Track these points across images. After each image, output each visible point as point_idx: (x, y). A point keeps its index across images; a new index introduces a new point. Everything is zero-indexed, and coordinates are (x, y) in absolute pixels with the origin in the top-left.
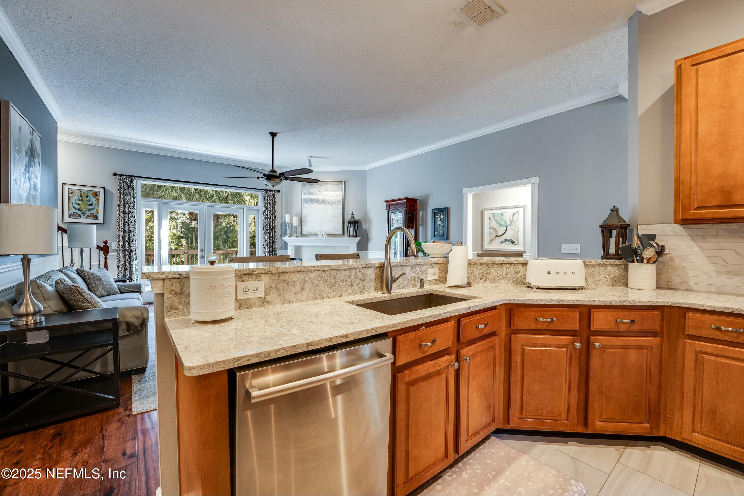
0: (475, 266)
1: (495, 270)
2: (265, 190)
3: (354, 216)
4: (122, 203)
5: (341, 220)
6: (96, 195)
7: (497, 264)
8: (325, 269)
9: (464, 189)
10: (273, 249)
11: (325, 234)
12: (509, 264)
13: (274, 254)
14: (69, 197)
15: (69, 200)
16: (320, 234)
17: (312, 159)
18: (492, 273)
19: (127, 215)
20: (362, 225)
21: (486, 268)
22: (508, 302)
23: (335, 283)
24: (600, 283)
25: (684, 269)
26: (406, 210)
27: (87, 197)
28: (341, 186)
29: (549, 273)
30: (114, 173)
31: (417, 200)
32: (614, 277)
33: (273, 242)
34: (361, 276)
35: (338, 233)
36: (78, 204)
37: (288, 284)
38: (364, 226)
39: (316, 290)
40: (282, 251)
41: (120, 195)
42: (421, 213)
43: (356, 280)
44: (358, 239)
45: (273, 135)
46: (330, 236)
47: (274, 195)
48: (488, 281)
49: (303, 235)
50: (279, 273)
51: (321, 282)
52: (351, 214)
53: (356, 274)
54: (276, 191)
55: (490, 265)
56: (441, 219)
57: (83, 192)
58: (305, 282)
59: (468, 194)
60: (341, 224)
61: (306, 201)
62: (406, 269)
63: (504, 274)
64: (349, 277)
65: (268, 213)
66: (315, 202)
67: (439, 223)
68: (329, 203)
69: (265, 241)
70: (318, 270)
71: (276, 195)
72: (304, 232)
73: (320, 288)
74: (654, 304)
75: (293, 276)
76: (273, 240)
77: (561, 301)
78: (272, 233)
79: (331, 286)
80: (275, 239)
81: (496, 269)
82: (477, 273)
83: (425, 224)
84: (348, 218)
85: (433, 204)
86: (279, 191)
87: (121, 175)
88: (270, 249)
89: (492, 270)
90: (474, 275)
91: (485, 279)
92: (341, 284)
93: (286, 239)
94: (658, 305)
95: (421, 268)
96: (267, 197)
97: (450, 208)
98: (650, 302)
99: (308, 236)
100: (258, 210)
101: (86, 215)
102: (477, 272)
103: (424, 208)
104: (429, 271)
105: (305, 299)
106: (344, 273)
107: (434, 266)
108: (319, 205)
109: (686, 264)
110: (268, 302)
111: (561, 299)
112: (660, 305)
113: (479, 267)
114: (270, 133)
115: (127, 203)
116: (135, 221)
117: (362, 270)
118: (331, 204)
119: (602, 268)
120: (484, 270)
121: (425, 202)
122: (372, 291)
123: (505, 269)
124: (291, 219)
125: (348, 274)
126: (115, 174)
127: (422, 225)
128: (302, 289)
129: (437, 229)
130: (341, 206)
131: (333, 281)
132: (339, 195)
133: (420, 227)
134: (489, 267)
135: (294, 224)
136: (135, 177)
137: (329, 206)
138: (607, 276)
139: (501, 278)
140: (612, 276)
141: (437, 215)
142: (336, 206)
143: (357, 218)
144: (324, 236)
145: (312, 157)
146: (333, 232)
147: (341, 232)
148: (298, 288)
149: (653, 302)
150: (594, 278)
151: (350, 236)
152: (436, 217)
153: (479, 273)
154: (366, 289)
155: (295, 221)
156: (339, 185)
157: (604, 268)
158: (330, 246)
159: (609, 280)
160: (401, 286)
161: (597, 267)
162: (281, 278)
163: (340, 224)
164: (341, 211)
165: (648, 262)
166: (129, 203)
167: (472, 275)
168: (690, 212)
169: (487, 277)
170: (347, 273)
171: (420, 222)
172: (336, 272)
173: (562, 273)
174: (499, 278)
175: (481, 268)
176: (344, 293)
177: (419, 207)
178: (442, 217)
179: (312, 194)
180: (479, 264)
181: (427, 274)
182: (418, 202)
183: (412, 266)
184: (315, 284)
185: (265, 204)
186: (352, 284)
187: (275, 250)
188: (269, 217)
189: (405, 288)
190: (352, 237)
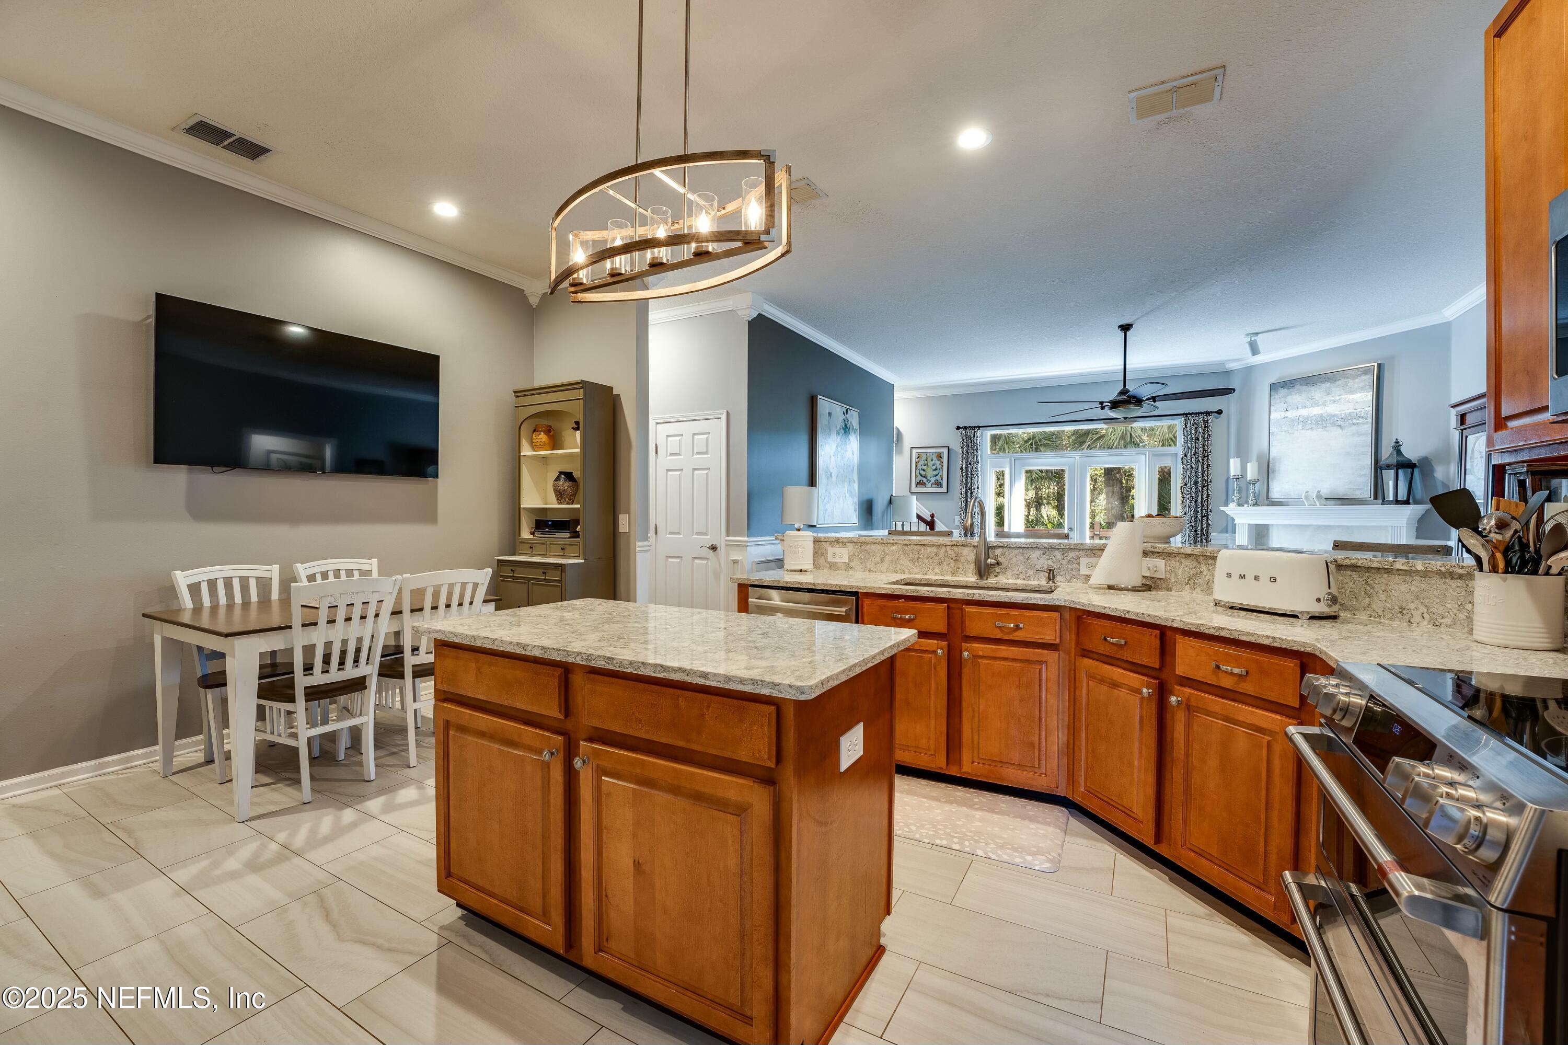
0: (1177, 558)
1: (1209, 570)
2: (1186, 414)
3: (1402, 449)
4: (964, 465)
5: (1367, 461)
6: (941, 457)
8: (905, 542)
10: (1202, 529)
11: (1319, 496)
14: (916, 463)
15: (916, 466)
16: (1306, 497)
18: (1205, 574)
19: (969, 480)
21: (1194, 564)
23: (918, 558)
27: (932, 460)
28: (1368, 380)
29: (1229, 576)
30: (958, 427)
33: (1202, 517)
34: (954, 555)
35: (1358, 494)
36: (924, 470)
37: (869, 553)
38: (1438, 474)
39: (896, 564)
41: (963, 454)
43: (946, 559)
45: (1125, 328)
46: (1339, 502)
47: (1207, 421)
48: (1198, 590)
49: (1270, 502)
50: (861, 543)
51: (902, 556)
52: (1396, 445)
53: (946, 551)
54: (1212, 412)
55: (1201, 559)
57: (928, 454)
58: (886, 554)
60: (1368, 471)
61: (1280, 425)
62: (1031, 553)
64: (937, 554)
65: (1191, 458)
66: (1300, 426)
68: (1334, 423)
70: (896, 543)
71: (1210, 421)
72: (1275, 494)
73: (901, 562)
74: (1276, 645)
75: (874, 547)
76: (1204, 511)
77: (1128, 612)
78: (1200, 498)
79: (913, 561)
80: (1207, 511)
82: (1180, 572)
84: (1388, 455)
86: (1220, 412)
87: (965, 428)
88: (1196, 531)
89: (1204, 568)
90: (1176, 575)
91: (1192, 585)
92: (926, 561)
93: (1231, 509)
94: (1284, 646)
95: (1066, 555)
96: (1191, 428)
98: (1267, 637)
99: (1284, 503)
100: (1176, 454)
101: (931, 483)
102: (1181, 570)
105: (885, 571)
106: (929, 549)
108: (1309, 431)
110: (851, 568)
111: (1128, 609)
112: (1288, 647)
113: (1183, 560)
114: (1120, 327)
115: (970, 464)
116: (978, 488)
117: (955, 548)
118: (1340, 426)
120: (1191, 567)
122: (971, 575)
124: (1244, 468)
125: (935, 551)
126: (958, 428)
128: (883, 560)
130: (1367, 428)
131: (917, 556)
132: (1363, 401)
135: (1249, 478)
136: (979, 427)
137: (1334, 432)
142: (1354, 428)
143: (1411, 453)
144: (1318, 504)
145: (1257, 334)
146: (1343, 489)
147: (1366, 491)
148: (878, 559)
149: (1274, 638)
153: (1184, 572)
154: (960, 571)
155: (1253, 472)
156: (1366, 378)
158: (1339, 527)
160: (1021, 576)
162: (863, 548)
163: (1364, 472)
164: (1367, 439)
166: (972, 463)
167: (1173, 575)
169: (1196, 581)
170: (934, 549)
172: (919, 547)
173: (1250, 578)
175: (1187, 564)
176: (930, 571)
179: (1293, 409)
180: (1183, 556)
181: (1078, 564)
183: (1045, 550)
184: (896, 557)
185: (1186, 443)
186: (941, 563)
187: (1208, 532)
188: (1193, 466)
189: (1030, 580)
190: (1390, 503)
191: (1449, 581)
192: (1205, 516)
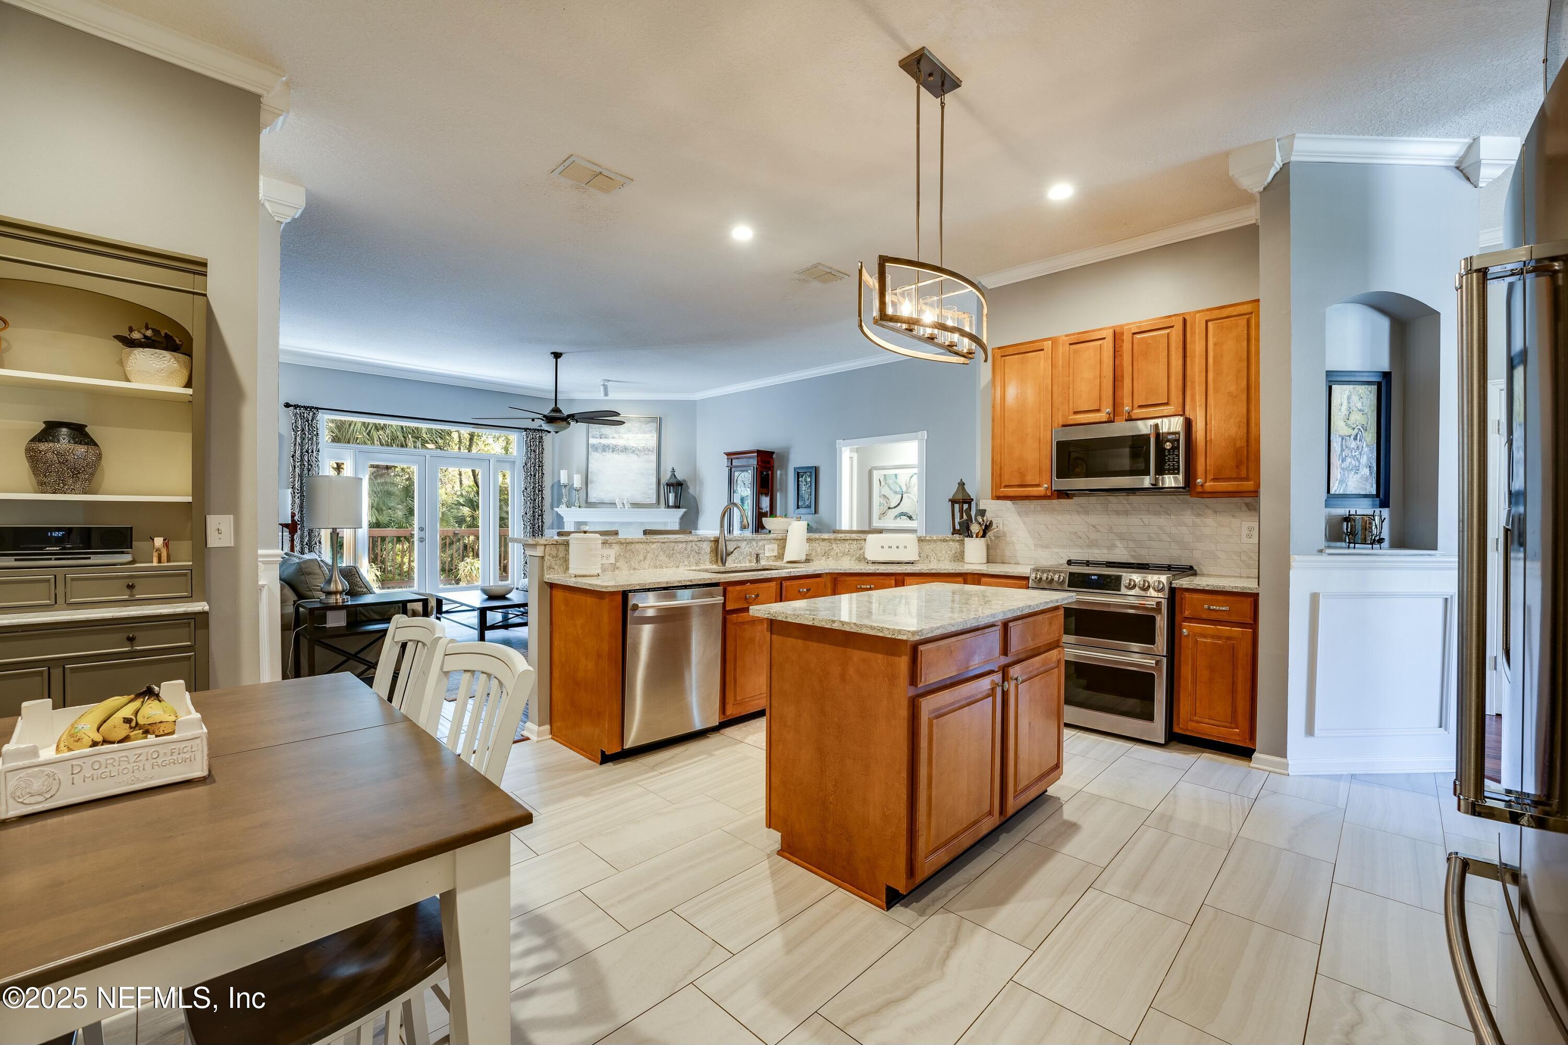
2: (526, 429)
3: (675, 473)
4: (298, 453)
5: (654, 480)
7: (839, 540)
8: (664, 541)
9: (837, 441)
10: (539, 526)
11: (628, 502)
12: (851, 540)
13: (540, 536)
16: (619, 502)
17: (609, 384)
18: (835, 549)
19: (306, 472)
20: (688, 488)
22: (831, 571)
23: (673, 554)
24: (942, 559)
25: (1013, 543)
26: (757, 468)
28: (654, 426)
29: (882, 547)
30: (287, 403)
31: (774, 452)
32: (956, 553)
33: (539, 516)
34: (694, 547)
35: (648, 501)
37: (633, 553)
38: (691, 491)
39: (656, 560)
40: (553, 530)
41: (296, 438)
42: (779, 472)
43: (692, 553)
44: (681, 512)
45: (557, 355)
46: (636, 506)
47: (542, 437)
48: (831, 558)
49: (589, 504)
50: (627, 543)
51: (661, 553)
52: (671, 470)
54: (544, 431)
55: (832, 541)
56: (806, 482)
58: (648, 552)
59: (843, 449)
60: (654, 487)
61: (595, 448)
62: (741, 543)
63: (847, 550)
64: (686, 549)
65: (531, 467)
66: (611, 451)
67: (804, 489)
68: (633, 452)
69: (526, 514)
70: (658, 542)
71: (543, 438)
72: (591, 500)
73: (660, 558)
75: (638, 546)
76: (540, 512)
78: (537, 501)
79: (669, 557)
80: (542, 511)
81: (838, 545)
82: (819, 549)
83: (785, 491)
84: (666, 477)
85: (797, 460)
86: (549, 431)
87: (296, 407)
88: (533, 527)
89: (834, 546)
90: (816, 551)
91: (827, 556)
92: (678, 555)
93: (562, 510)
95: (759, 543)
96: (530, 441)
97: (819, 467)
99: (598, 506)
100: (514, 462)
102: (819, 548)
103: (784, 466)
104: (767, 547)
105: (647, 567)
106: (681, 545)
107: (773, 541)
108: (617, 455)
109: (1014, 539)
110: (617, 568)
114: (552, 353)
115: (307, 451)
117: (698, 543)
118: (637, 454)
119: (944, 544)
120: (826, 546)
121: (784, 457)
122: (708, 564)
123: (847, 545)
124: (570, 477)
125: (685, 546)
126: (287, 405)
127: (781, 490)
128: (645, 558)
129: (802, 497)
130: (654, 457)
131: (671, 552)
132: (650, 440)
133: (778, 495)
134: (831, 543)
135: (575, 486)
136: (317, 409)
137: (634, 457)
138: (949, 552)
139: (844, 554)
140: (953, 552)
141: (802, 477)
142: (646, 457)
143: (680, 477)
144: (626, 507)
145: (609, 381)
146: (640, 499)
147: (654, 501)
148: (641, 557)
150: (936, 554)
151: (669, 507)
152: (800, 479)
153: (821, 549)
154: (701, 561)
155: (577, 482)
156: (651, 424)
157: (946, 543)
158: (643, 520)
159: (950, 556)
160: (736, 561)
161: (939, 543)
162: (628, 548)
163: (652, 487)
164: (654, 465)
165: (977, 537)
166: (310, 451)
168: (1001, 489)
169: (829, 554)
170: (684, 545)
171: (778, 486)
172: (673, 544)
173: (894, 547)
174: (841, 555)
175: (823, 544)
176: (681, 564)
177: (776, 464)
178: (809, 480)
179: (606, 438)
181: (764, 549)
182: (774, 456)
183: (748, 541)
184: (656, 555)
185: (527, 453)
186: (689, 557)
187: (542, 529)
188: (532, 473)
189: (741, 563)
190: (672, 507)
191: (943, 543)
192: (540, 516)
